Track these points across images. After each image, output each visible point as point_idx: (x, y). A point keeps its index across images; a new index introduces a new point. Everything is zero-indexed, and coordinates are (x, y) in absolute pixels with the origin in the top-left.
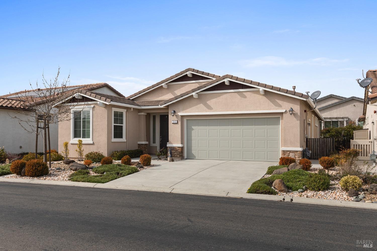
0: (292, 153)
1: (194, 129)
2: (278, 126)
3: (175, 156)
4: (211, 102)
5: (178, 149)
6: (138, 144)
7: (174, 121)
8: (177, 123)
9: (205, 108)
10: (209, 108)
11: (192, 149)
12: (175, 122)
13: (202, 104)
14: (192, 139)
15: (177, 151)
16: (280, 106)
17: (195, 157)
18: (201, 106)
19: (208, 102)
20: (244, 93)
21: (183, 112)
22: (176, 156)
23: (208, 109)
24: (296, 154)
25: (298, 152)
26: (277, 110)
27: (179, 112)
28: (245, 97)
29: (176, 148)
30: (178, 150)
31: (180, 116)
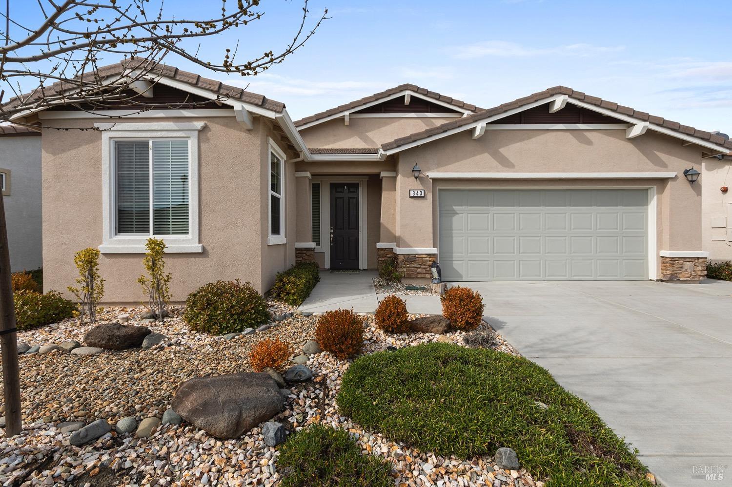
0: (688, 263)
1: (458, 212)
2: (645, 207)
3: (419, 276)
4: (510, 151)
5: (428, 259)
6: (297, 249)
7: (416, 192)
8: (423, 195)
9: (495, 163)
10: (506, 163)
11: (454, 259)
12: (419, 193)
13: (486, 154)
14: (452, 234)
15: (424, 265)
16: (664, 166)
17: (461, 276)
18: (486, 157)
19: (502, 150)
20: (586, 134)
21: (438, 171)
22: (423, 276)
23: (503, 166)
24: (697, 264)
25: (700, 260)
26: (656, 172)
27: (429, 170)
28: (589, 143)
29: (424, 256)
30: (426, 261)
31: (431, 181)
